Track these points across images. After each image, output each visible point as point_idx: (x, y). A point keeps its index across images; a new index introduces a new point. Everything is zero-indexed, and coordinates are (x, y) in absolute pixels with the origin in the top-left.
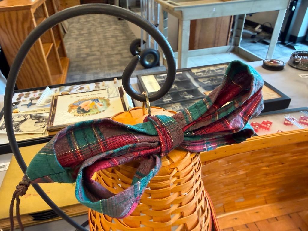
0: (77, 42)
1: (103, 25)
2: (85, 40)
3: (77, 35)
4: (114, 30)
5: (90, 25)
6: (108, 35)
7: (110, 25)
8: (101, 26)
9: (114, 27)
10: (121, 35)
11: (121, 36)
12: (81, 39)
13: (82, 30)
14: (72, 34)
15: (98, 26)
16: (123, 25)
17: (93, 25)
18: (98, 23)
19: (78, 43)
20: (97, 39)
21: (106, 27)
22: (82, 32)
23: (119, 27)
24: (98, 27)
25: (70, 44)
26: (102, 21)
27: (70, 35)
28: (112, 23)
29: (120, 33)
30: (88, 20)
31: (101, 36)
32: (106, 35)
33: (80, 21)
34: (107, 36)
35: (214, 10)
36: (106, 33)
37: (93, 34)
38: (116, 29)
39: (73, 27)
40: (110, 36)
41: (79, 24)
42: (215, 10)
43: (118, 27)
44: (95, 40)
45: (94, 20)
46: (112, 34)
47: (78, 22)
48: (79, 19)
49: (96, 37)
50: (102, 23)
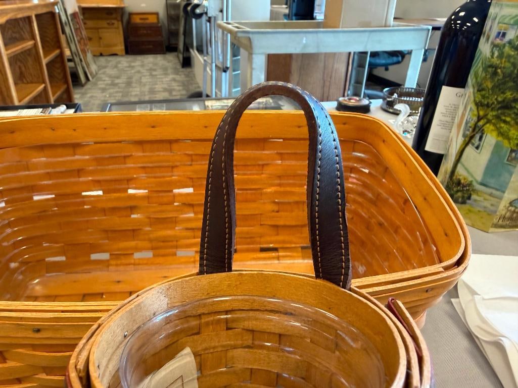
0: (104, 94)
1: (154, 73)
2: (117, 92)
3: (107, 85)
4: (171, 81)
5: (133, 71)
6: (158, 87)
7: (166, 74)
8: (151, 75)
9: (171, 76)
10: (181, 88)
11: (179, 91)
12: (112, 91)
13: (118, 77)
14: (100, 83)
15: (145, 74)
16: (187, 76)
17: (139, 72)
18: (147, 70)
19: (105, 96)
20: (138, 93)
21: (158, 77)
22: (117, 81)
23: (180, 77)
24: (145, 76)
25: (92, 97)
26: (155, 68)
27: (95, 84)
28: (170, 71)
29: (178, 86)
30: (133, 64)
31: (147, 88)
32: (155, 88)
33: (120, 65)
34: (156, 90)
35: (304, 42)
36: (156, 84)
37: (134, 85)
38: (174, 80)
39: (104, 73)
40: (162, 90)
41: (115, 70)
42: (306, 40)
43: (178, 77)
44: (133, 93)
45: (142, 66)
46: (166, 86)
47: (116, 67)
48: (119, 62)
49: (138, 89)
50: (155, 70)
